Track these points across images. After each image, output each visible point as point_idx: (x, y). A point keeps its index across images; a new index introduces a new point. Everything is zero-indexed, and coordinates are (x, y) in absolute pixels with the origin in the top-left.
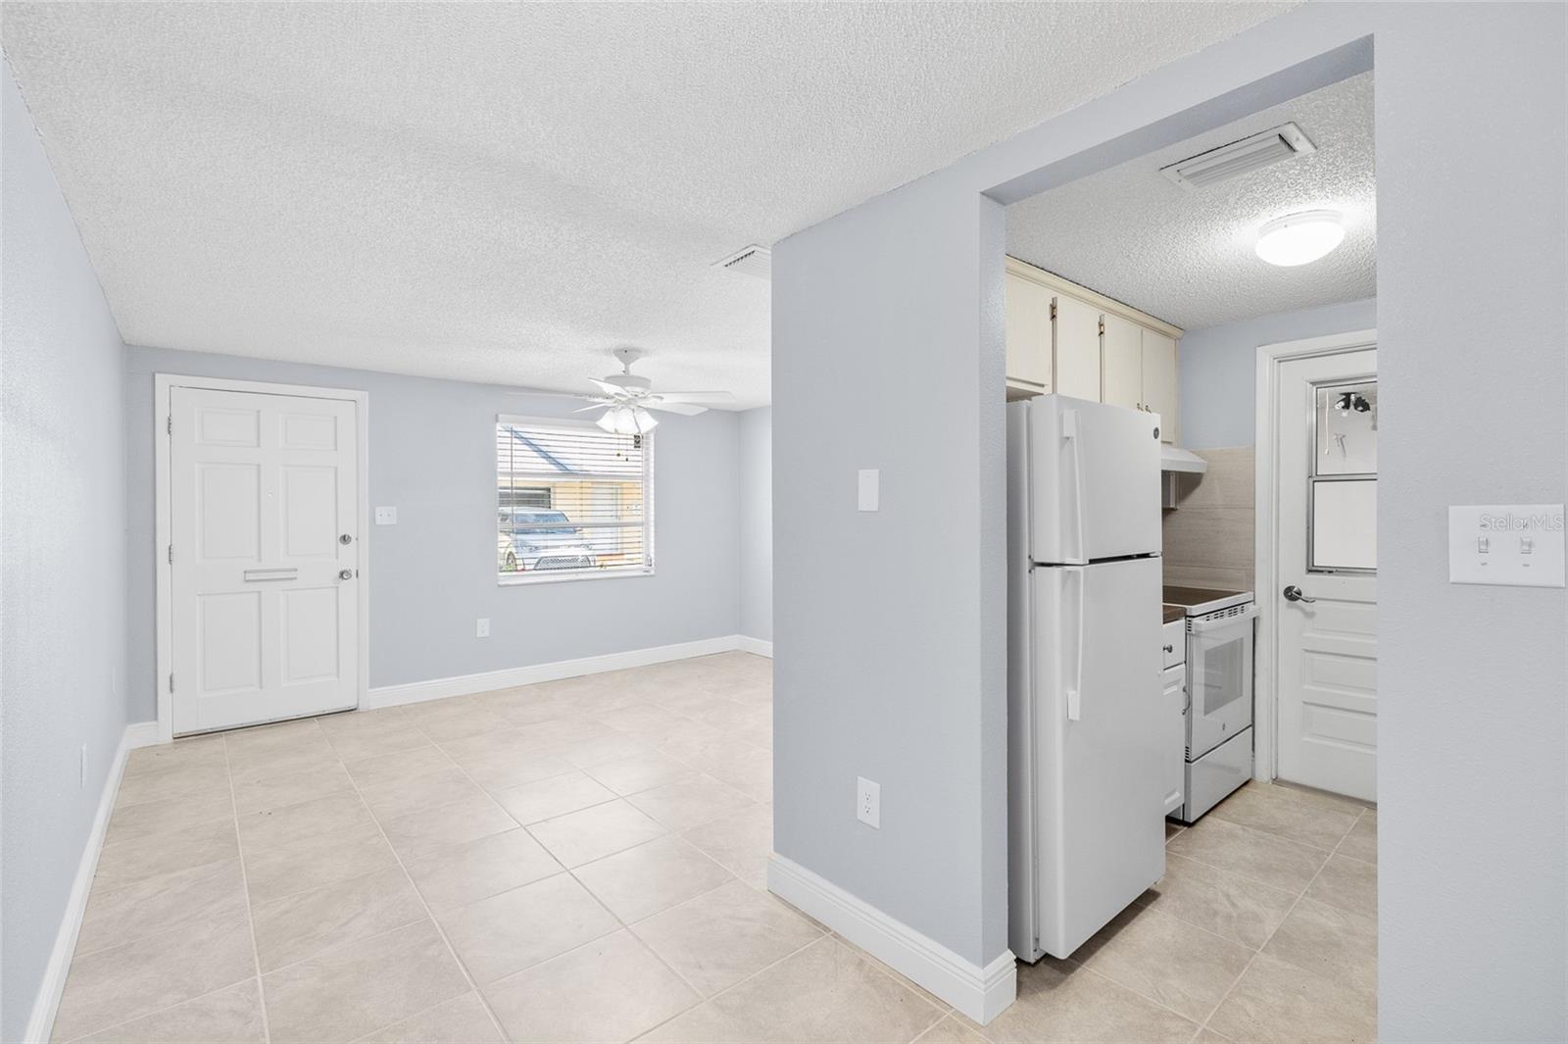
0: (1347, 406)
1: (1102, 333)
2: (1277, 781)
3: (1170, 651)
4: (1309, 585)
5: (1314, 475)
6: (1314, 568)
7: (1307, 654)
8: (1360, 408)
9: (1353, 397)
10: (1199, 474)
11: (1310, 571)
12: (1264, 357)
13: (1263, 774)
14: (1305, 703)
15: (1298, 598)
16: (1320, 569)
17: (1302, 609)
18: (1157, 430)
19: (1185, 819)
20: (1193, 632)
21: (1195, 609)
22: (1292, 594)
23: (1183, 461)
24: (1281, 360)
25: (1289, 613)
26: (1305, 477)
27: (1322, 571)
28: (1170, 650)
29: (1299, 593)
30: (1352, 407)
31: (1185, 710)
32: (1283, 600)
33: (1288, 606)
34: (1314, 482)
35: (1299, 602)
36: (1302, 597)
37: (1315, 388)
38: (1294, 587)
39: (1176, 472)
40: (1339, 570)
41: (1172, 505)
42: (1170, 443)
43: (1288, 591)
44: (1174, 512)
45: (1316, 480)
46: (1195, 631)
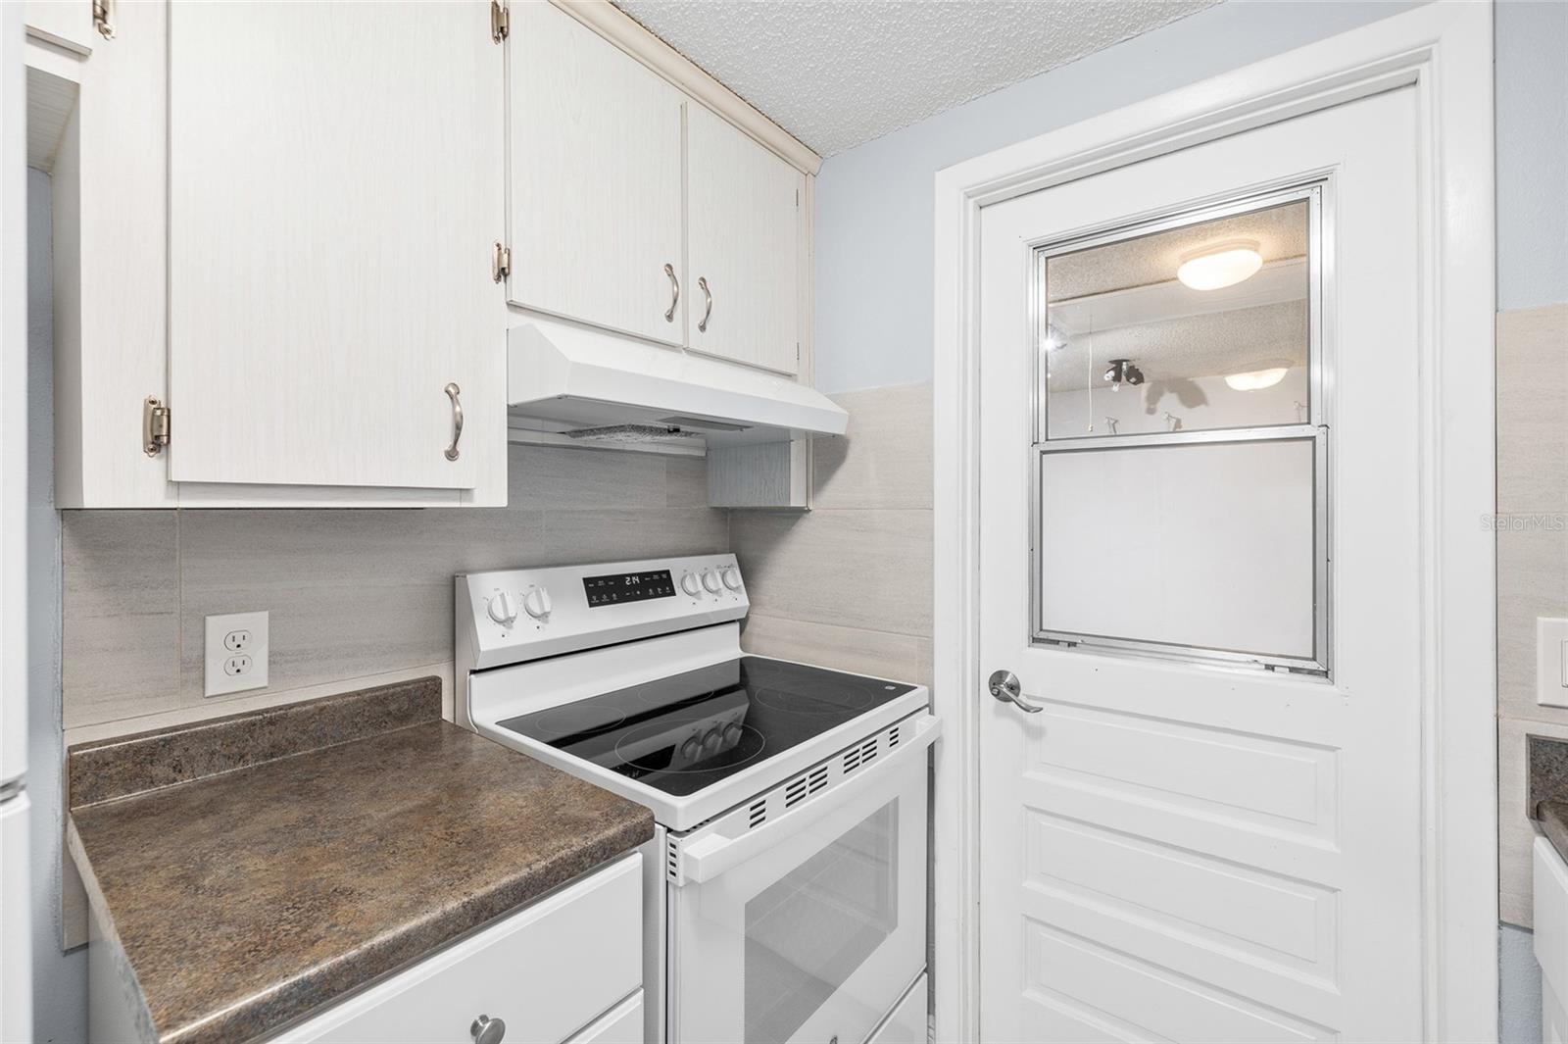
0: (1117, 378)
1: (503, 33)
4: (1034, 669)
5: (1042, 439)
6: (1043, 635)
8: (1133, 380)
9: (1124, 366)
11: (1035, 640)
12: (950, 186)
14: (1028, 918)
15: (1015, 697)
16: (1052, 636)
17: (1021, 721)
20: (680, 881)
22: (1003, 687)
24: (984, 200)
25: (998, 728)
26: (1019, 436)
27: (1057, 642)
29: (1014, 688)
30: (1124, 378)
32: (988, 699)
33: (994, 714)
34: (1043, 453)
35: (1013, 707)
36: (1022, 697)
37: (1042, 259)
38: (1007, 673)
39: (807, 433)
40: (1086, 639)
41: (796, 501)
42: (789, 376)
43: (998, 678)
44: (805, 515)
45: (1046, 449)
46: (686, 878)
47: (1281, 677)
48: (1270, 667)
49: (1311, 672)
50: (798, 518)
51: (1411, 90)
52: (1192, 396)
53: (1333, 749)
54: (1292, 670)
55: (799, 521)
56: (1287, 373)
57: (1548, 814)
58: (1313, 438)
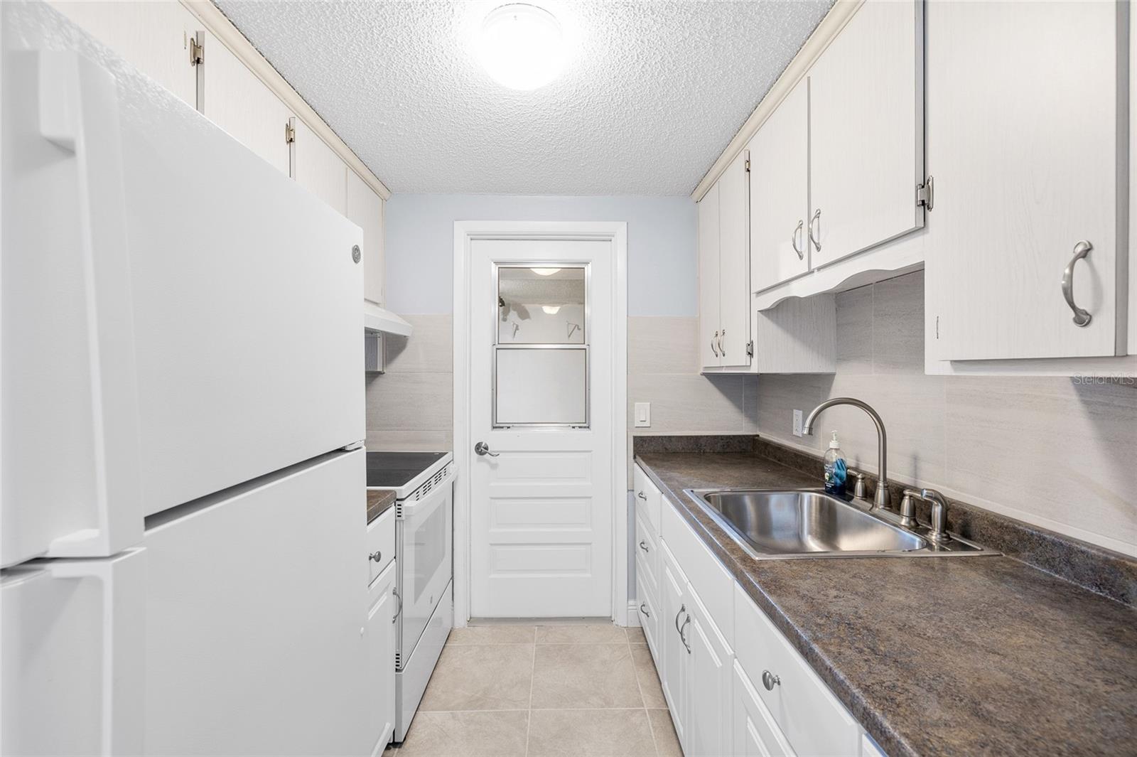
1: (291, 140)
2: (472, 621)
3: (378, 560)
4: (494, 440)
5: (497, 343)
6: (497, 425)
7: (493, 500)
10: (405, 337)
11: (494, 428)
12: (461, 229)
13: (461, 622)
14: (491, 545)
15: (485, 453)
16: (501, 425)
17: (489, 462)
18: (356, 250)
19: (396, 741)
20: (403, 519)
21: (403, 490)
22: (481, 449)
23: (387, 322)
24: (474, 237)
25: (479, 466)
26: (490, 344)
27: (502, 427)
28: (378, 558)
29: (486, 448)
31: (395, 617)
32: (475, 455)
33: (479, 460)
34: (497, 349)
35: (487, 456)
36: (489, 451)
37: (497, 268)
38: (482, 443)
39: (384, 333)
40: (514, 425)
41: (379, 369)
42: (376, 304)
43: (478, 446)
44: (381, 375)
45: (498, 348)
46: (406, 516)
47: (577, 431)
48: (574, 427)
49: (585, 427)
50: (376, 377)
51: (610, 242)
52: (524, 314)
53: (590, 451)
54: (580, 427)
55: (377, 379)
56: (560, 309)
57: (637, 457)
58: (585, 349)
